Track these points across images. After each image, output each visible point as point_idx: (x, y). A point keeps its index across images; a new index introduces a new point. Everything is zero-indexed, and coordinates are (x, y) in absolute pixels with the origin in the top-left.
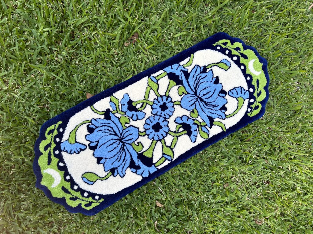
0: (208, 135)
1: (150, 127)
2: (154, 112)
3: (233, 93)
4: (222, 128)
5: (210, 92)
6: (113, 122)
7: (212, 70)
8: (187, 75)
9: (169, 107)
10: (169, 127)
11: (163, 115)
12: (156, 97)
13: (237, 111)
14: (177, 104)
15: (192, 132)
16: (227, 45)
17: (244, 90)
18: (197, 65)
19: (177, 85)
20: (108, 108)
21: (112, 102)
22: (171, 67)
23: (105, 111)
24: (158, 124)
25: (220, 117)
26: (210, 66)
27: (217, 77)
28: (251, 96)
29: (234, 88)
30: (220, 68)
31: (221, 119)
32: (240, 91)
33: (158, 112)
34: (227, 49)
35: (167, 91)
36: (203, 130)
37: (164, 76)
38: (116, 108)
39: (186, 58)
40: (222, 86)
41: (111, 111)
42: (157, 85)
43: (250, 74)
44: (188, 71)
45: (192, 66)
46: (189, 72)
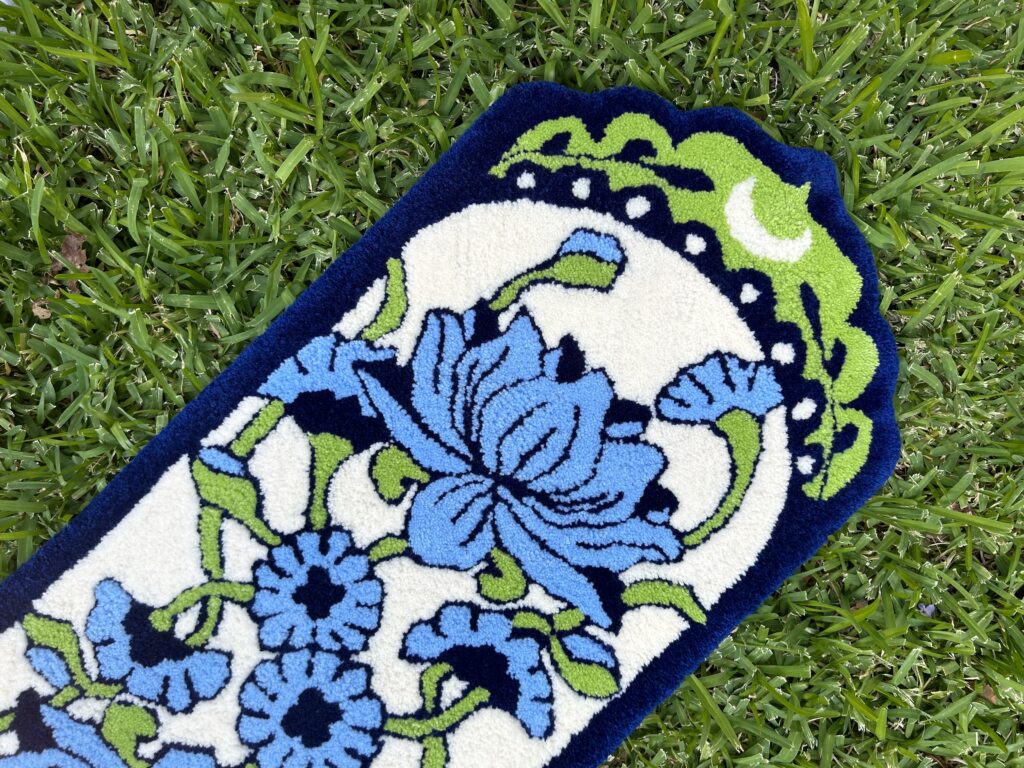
0: (616, 673)
1: (274, 725)
2: (275, 636)
3: (681, 403)
4: (681, 613)
5: (553, 430)
6: (69, 752)
7: (524, 311)
8: (396, 379)
9: (348, 586)
10: (378, 698)
11: (325, 641)
12: (262, 553)
13: (736, 493)
14: (386, 553)
15: (516, 684)
16: (570, 150)
17: (744, 364)
18: (438, 312)
19: (358, 449)
20: (25, 687)
21: (39, 646)
22: (295, 368)
23: (12, 710)
24: (311, 697)
25: (654, 554)
26: (508, 295)
27: (568, 343)
28: (793, 384)
29: (682, 371)
30: (567, 285)
31: (659, 562)
32: (720, 375)
33: (291, 630)
34: (577, 172)
35: (311, 500)
36: (576, 654)
37: (274, 428)
38: (68, 670)
39: (363, 291)
40: (611, 383)
41: (47, 700)
42: (247, 485)
43: (750, 266)
44: (394, 359)
45: (412, 326)
46: (402, 361)
